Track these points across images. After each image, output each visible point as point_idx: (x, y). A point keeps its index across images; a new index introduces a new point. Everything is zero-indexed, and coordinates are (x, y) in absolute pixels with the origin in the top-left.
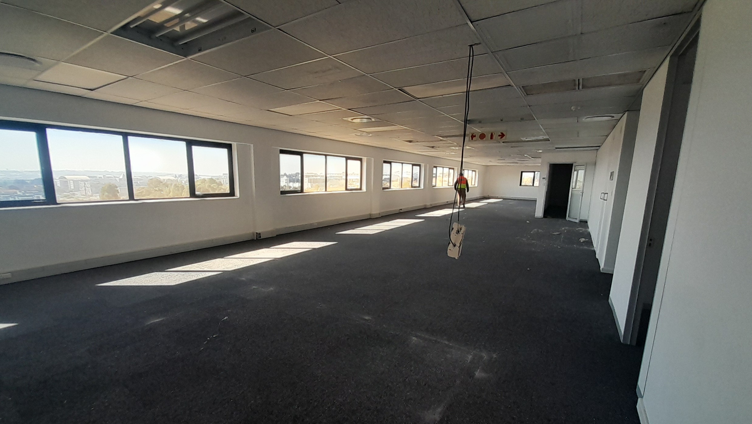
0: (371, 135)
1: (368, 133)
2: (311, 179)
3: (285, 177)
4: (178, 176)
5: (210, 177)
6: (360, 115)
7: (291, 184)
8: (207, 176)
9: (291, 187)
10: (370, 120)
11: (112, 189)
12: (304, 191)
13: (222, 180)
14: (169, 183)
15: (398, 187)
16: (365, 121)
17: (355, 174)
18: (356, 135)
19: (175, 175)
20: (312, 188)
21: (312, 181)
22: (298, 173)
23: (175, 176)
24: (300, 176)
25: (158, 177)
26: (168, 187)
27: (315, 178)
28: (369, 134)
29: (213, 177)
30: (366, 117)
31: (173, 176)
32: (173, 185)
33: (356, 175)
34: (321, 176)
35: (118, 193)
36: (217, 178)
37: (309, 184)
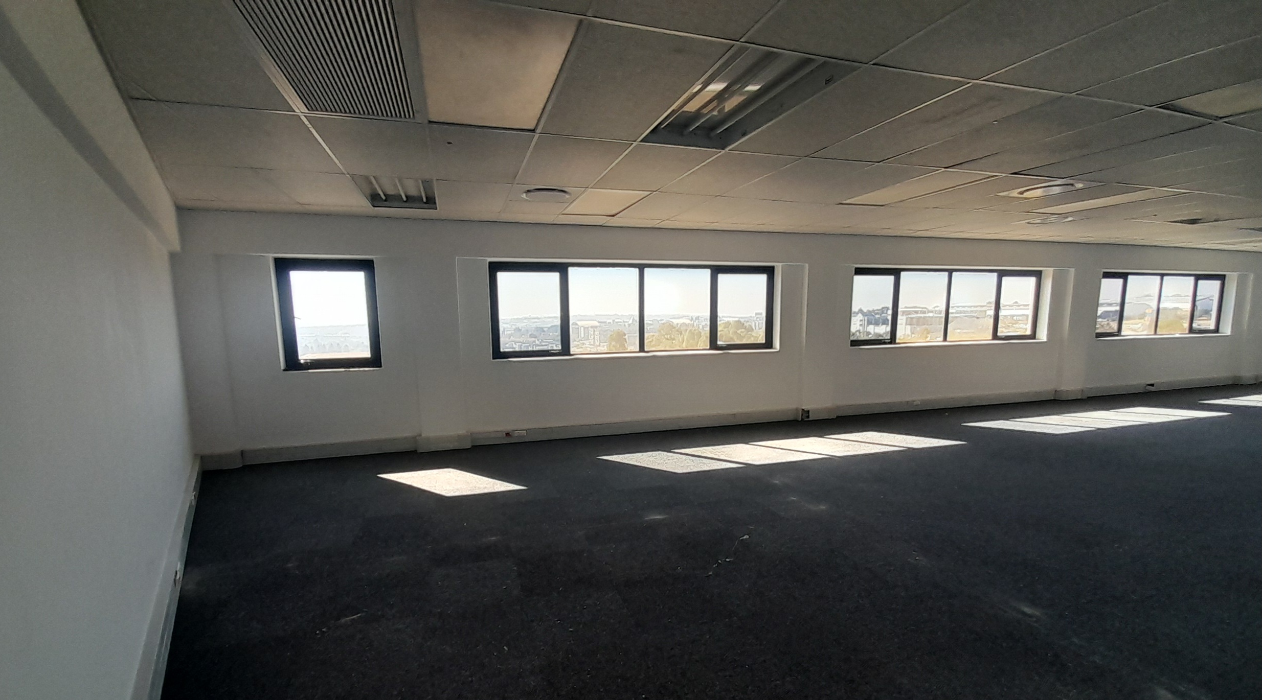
0: (1070, 219)
1: (1066, 215)
2: (912, 318)
3: (860, 316)
4: (694, 319)
5: (737, 319)
6: (1042, 181)
7: (871, 329)
8: (733, 317)
9: (870, 334)
10: (1070, 188)
11: (620, 337)
12: (897, 341)
13: (753, 323)
14: (683, 328)
15: (1145, 333)
16: (1057, 190)
17: (1019, 306)
18: (1029, 223)
19: (692, 317)
20: (913, 335)
21: (914, 320)
22: (888, 309)
23: (690, 318)
24: (890, 312)
25: (671, 320)
26: (681, 334)
27: (922, 315)
28: (1067, 217)
29: (741, 320)
30: (1059, 182)
31: (689, 319)
32: (688, 331)
33: (1022, 307)
34: (936, 311)
35: (626, 342)
36: (746, 320)
37: (909, 327)
